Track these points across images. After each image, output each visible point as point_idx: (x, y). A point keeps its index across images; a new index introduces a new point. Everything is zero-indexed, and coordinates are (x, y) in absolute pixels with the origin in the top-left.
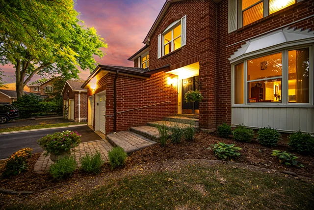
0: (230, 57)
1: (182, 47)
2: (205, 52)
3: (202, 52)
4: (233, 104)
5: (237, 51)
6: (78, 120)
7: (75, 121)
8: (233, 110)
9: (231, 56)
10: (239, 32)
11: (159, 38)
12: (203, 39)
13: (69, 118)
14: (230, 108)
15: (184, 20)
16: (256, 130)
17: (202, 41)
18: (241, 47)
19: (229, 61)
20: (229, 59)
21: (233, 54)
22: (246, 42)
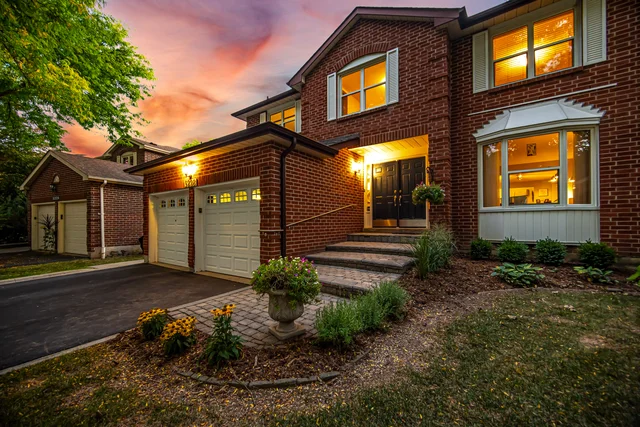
0: (476, 132)
1: (389, 105)
2: (439, 118)
3: (434, 119)
4: (482, 208)
5: (488, 123)
6: (101, 254)
7: (93, 255)
8: (481, 218)
9: (479, 131)
10: (492, 93)
11: (331, 80)
12: (437, 96)
13: (60, 250)
14: (476, 213)
15: (393, 57)
16: (531, 246)
17: (434, 100)
18: (494, 118)
19: (475, 138)
20: (475, 135)
21: (482, 127)
22: (504, 111)
